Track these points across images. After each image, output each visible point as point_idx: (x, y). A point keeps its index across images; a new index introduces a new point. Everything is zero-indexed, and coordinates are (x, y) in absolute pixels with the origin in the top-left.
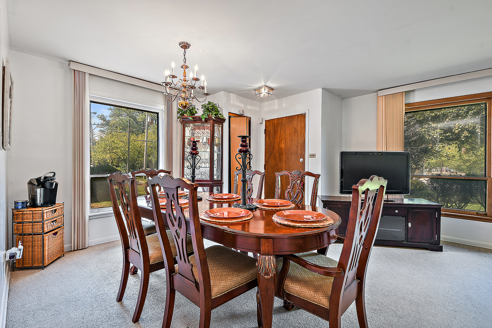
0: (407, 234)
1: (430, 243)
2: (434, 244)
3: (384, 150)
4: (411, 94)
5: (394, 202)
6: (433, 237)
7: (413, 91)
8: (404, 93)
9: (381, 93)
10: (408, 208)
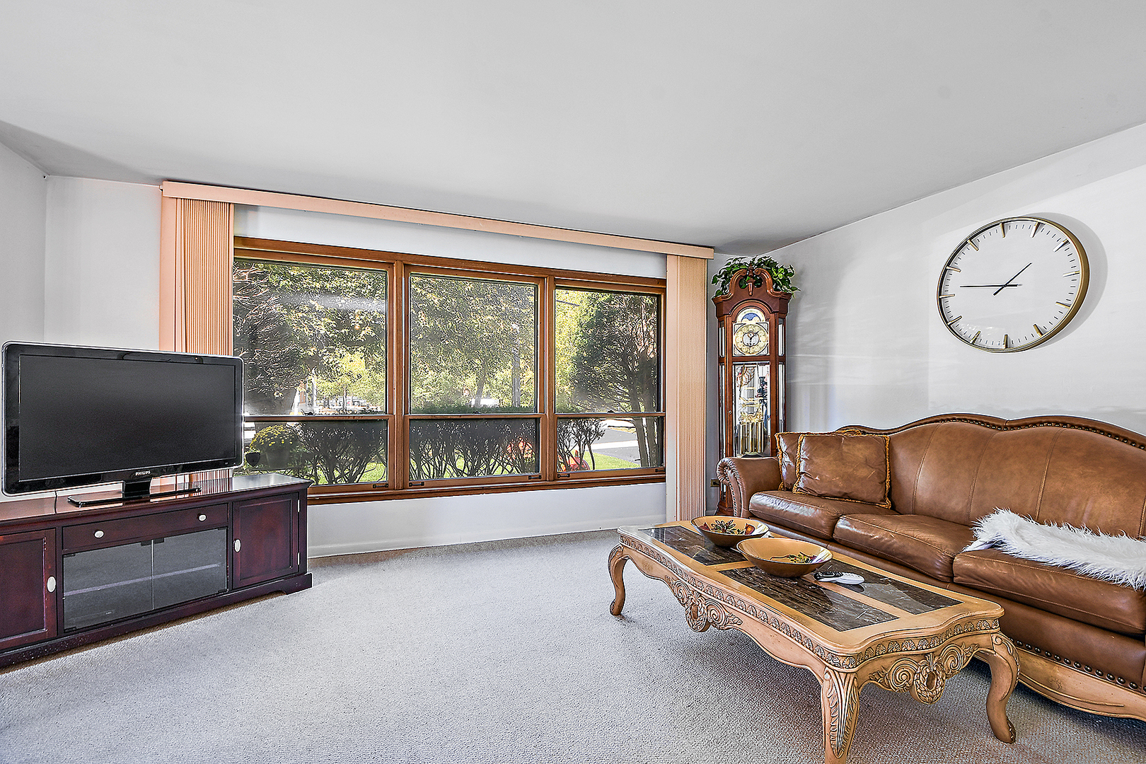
0: (231, 571)
1: (286, 577)
2: (295, 576)
3: (180, 351)
4: (251, 214)
5: (199, 491)
6: (291, 559)
7: (255, 208)
8: (232, 206)
9: (172, 190)
10: (233, 502)
